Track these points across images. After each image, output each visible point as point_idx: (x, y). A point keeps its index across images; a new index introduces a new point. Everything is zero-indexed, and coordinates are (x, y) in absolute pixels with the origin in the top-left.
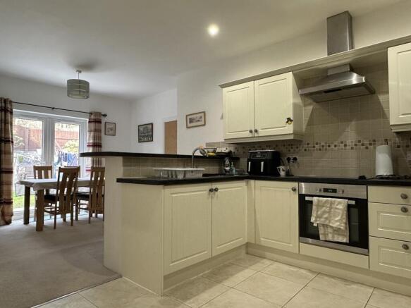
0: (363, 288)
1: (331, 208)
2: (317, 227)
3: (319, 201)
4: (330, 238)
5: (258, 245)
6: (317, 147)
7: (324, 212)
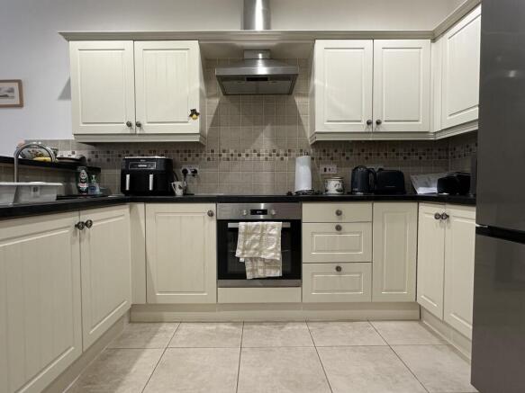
0: (297, 327)
1: (262, 235)
2: (244, 263)
3: (246, 227)
4: (260, 273)
5: (151, 305)
6: (224, 155)
7: (254, 241)
